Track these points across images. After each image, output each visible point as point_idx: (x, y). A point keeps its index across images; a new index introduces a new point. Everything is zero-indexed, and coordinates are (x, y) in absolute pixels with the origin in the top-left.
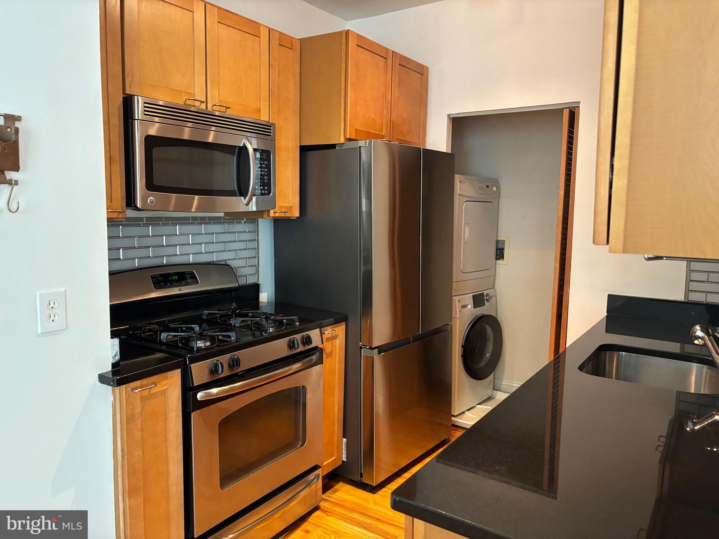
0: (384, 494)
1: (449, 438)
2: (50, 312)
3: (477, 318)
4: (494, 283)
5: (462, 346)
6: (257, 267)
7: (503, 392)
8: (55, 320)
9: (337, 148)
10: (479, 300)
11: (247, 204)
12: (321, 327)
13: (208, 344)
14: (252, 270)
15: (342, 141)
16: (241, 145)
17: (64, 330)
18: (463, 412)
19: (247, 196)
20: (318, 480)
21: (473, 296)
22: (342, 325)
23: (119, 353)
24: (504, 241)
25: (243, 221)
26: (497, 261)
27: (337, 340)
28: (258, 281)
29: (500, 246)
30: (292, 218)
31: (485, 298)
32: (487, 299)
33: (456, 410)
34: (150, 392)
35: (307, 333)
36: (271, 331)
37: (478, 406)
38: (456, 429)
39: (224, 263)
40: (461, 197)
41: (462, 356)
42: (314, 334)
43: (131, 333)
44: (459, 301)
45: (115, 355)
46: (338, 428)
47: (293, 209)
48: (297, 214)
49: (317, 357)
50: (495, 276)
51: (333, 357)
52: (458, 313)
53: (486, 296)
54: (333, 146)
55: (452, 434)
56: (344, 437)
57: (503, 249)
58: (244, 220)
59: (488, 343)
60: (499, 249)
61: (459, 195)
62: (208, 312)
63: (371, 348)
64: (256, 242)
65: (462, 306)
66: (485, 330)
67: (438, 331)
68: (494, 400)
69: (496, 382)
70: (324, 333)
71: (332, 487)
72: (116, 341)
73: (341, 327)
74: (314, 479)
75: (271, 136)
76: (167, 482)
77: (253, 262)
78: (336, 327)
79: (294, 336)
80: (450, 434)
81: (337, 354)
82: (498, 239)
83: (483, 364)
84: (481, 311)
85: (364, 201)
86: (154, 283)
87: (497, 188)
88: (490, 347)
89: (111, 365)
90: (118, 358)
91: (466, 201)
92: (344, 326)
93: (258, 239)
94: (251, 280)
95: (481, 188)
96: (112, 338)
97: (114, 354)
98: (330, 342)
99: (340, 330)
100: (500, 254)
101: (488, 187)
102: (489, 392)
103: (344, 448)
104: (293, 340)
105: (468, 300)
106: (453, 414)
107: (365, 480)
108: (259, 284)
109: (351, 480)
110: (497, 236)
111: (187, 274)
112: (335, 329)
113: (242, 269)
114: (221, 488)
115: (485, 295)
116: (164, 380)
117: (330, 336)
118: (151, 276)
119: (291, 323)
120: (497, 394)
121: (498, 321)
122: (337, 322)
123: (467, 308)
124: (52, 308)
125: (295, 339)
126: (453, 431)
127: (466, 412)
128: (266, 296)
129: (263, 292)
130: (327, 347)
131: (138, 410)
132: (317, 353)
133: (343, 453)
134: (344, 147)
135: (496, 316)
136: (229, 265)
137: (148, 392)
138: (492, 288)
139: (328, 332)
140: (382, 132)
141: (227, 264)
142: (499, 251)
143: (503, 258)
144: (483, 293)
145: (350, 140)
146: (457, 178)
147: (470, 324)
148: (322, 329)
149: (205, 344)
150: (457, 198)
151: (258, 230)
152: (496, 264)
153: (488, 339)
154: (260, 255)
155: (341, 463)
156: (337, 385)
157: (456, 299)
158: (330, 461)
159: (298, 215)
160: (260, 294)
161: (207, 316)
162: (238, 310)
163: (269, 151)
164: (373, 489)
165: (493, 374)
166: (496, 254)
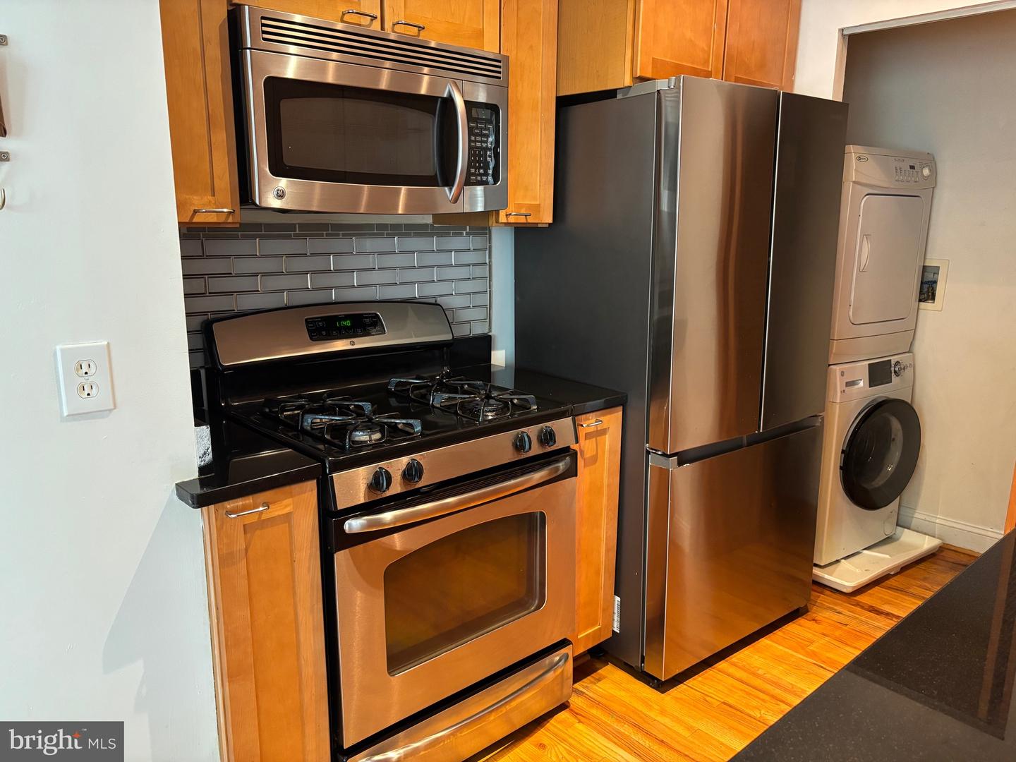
0: (679, 696)
1: (806, 606)
2: (82, 380)
3: (875, 403)
4: (912, 343)
5: (843, 452)
6: (489, 307)
7: (914, 530)
8: (93, 392)
9: (619, 96)
10: (880, 373)
11: (456, 200)
12: (574, 414)
13: (377, 436)
14: (480, 314)
15: (628, 82)
16: (445, 96)
17: (110, 410)
18: (838, 561)
19: (453, 185)
20: (566, 661)
21: (869, 364)
22: (617, 412)
23: (210, 450)
24: (938, 268)
25: (464, 232)
26: (922, 304)
27: (607, 436)
28: (490, 331)
29: (930, 277)
30: (539, 226)
31: (893, 369)
32: (895, 372)
33: (822, 556)
34: (260, 518)
35: (548, 424)
36: (490, 418)
37: (865, 552)
38: (820, 589)
39: (432, 301)
40: (859, 186)
41: (841, 468)
42: (562, 427)
43: (267, 410)
44: (842, 374)
45: (205, 454)
46: (606, 579)
47: (541, 210)
48: (549, 219)
49: (566, 464)
50: (915, 330)
51: (597, 464)
52: (839, 394)
53: (895, 365)
54: (611, 94)
55: (812, 598)
56: (617, 593)
57: (935, 282)
58: (466, 230)
59: (893, 447)
60: (927, 282)
61: (854, 182)
62: (399, 380)
63: (664, 455)
64: (488, 266)
65: (847, 383)
66: (887, 424)
67: (796, 428)
68: (898, 542)
69: (901, 512)
70: (582, 426)
71: (595, 670)
72: (205, 431)
73: (616, 414)
74: (560, 660)
75: (500, 78)
76: (298, 659)
77: (484, 300)
78: (604, 415)
79: (525, 429)
80: (809, 600)
81: (606, 461)
82: (926, 265)
83: (879, 481)
84: (883, 392)
85: (665, 194)
86: (310, 331)
87: (930, 170)
88: (895, 454)
89: (197, 469)
90: (209, 457)
91: (867, 195)
92: (620, 413)
93: (490, 262)
94: (478, 330)
95: (899, 170)
96: (197, 425)
97: (202, 452)
98: (594, 439)
99: (612, 421)
100: (927, 291)
101: (912, 167)
102: (889, 530)
103: (616, 611)
104: (522, 436)
105: (861, 372)
106: (815, 561)
107: (649, 668)
108: (490, 336)
109: (626, 664)
110: (925, 259)
111: (366, 318)
112: (601, 418)
113: (461, 311)
114: (389, 673)
115: (893, 363)
116: (286, 499)
117: (592, 429)
118: (306, 320)
119: (524, 406)
120: (902, 533)
121: (914, 410)
122: (609, 406)
123: (856, 387)
124: (86, 373)
125: (525, 435)
126: (813, 593)
127: (843, 560)
128: (501, 356)
129: (497, 349)
130: (586, 447)
131: (240, 544)
132: (567, 458)
133: (613, 620)
134: (631, 94)
135: (911, 401)
136: (439, 305)
137: (257, 517)
138: (908, 352)
139: (590, 422)
140: (708, 67)
141: (438, 302)
142: (926, 286)
143: (933, 298)
144: (890, 360)
145: (642, 79)
146: (852, 152)
147: (859, 414)
148: (576, 418)
149: (370, 437)
150: (848, 191)
151: (490, 247)
152: (918, 309)
153: (894, 439)
154: (494, 289)
155: (610, 635)
156: (604, 513)
157: (837, 369)
158: (590, 631)
159: (551, 221)
160: (492, 353)
161: (396, 386)
162: (445, 379)
163: (496, 106)
164: (662, 686)
165: (898, 498)
166: (921, 291)
